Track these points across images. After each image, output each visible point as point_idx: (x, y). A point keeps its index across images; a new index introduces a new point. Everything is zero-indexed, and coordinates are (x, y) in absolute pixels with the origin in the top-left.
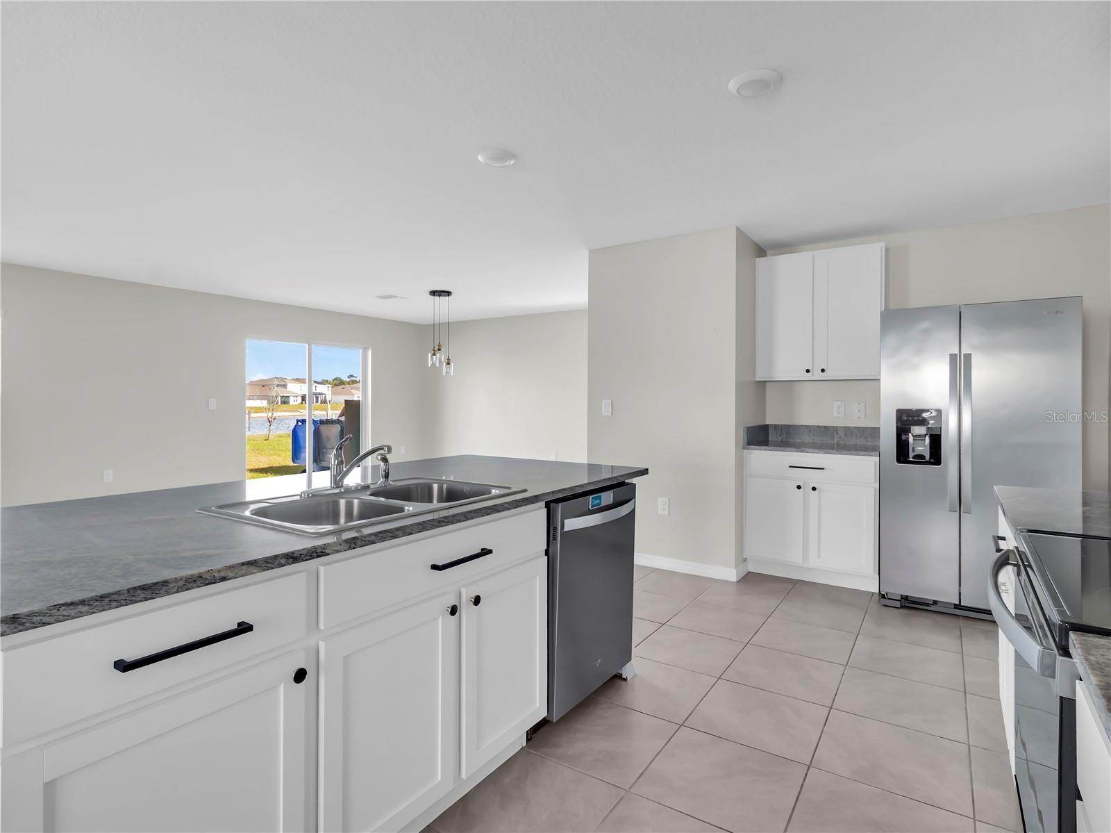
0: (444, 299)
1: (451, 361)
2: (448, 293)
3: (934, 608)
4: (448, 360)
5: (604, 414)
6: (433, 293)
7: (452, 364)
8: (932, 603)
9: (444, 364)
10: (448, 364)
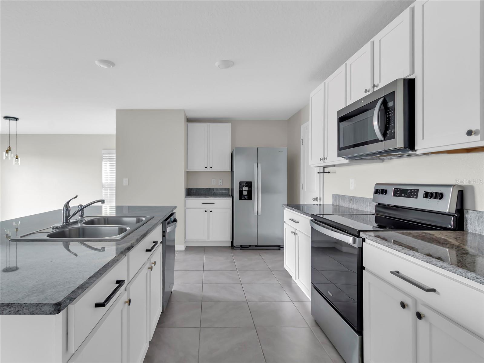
0: (13, 122)
1: (18, 157)
2: (17, 119)
3: (249, 248)
4: (17, 156)
5: (124, 185)
6: (6, 118)
7: (19, 159)
8: (249, 246)
9: (14, 158)
10: (17, 158)
